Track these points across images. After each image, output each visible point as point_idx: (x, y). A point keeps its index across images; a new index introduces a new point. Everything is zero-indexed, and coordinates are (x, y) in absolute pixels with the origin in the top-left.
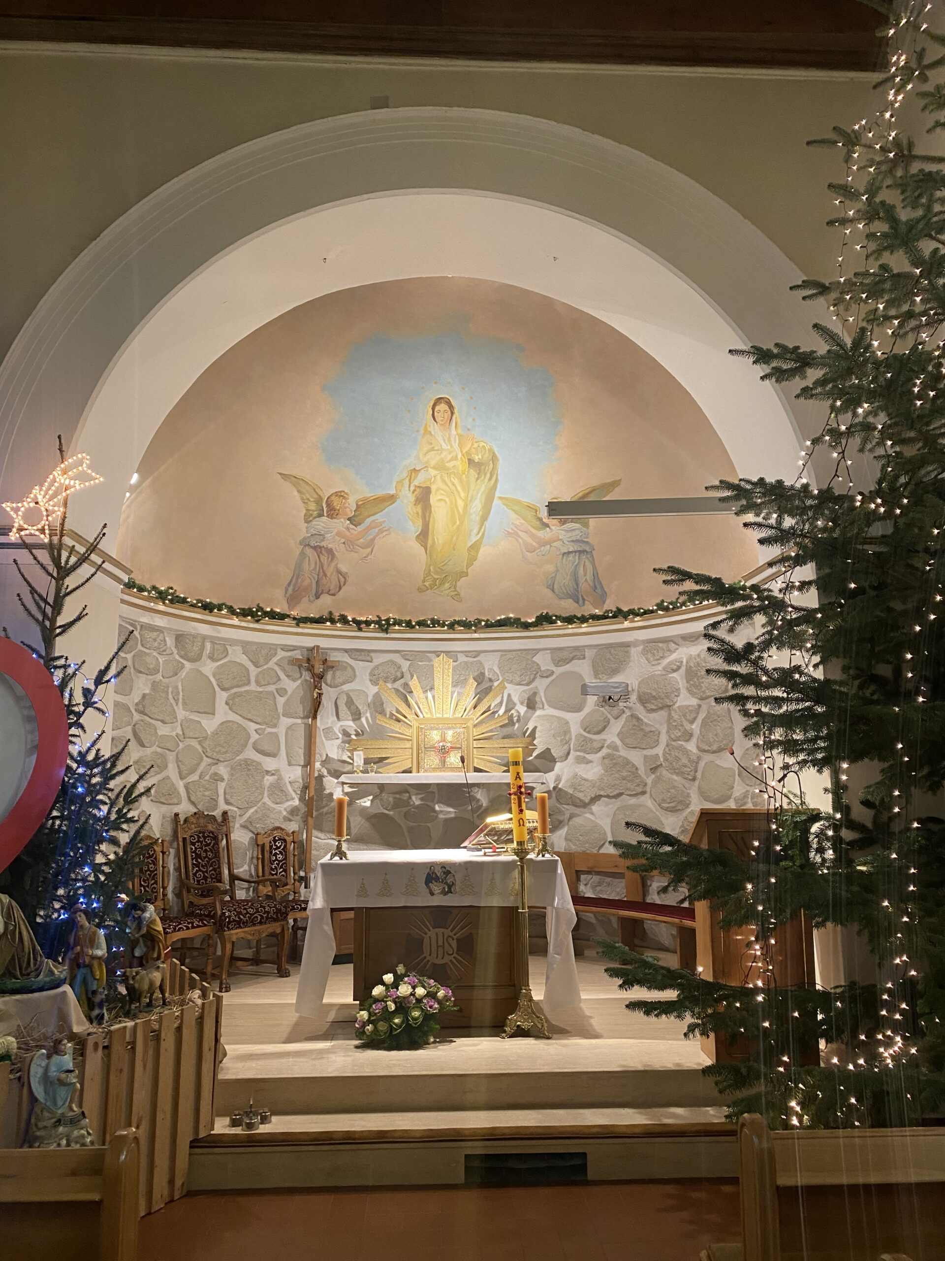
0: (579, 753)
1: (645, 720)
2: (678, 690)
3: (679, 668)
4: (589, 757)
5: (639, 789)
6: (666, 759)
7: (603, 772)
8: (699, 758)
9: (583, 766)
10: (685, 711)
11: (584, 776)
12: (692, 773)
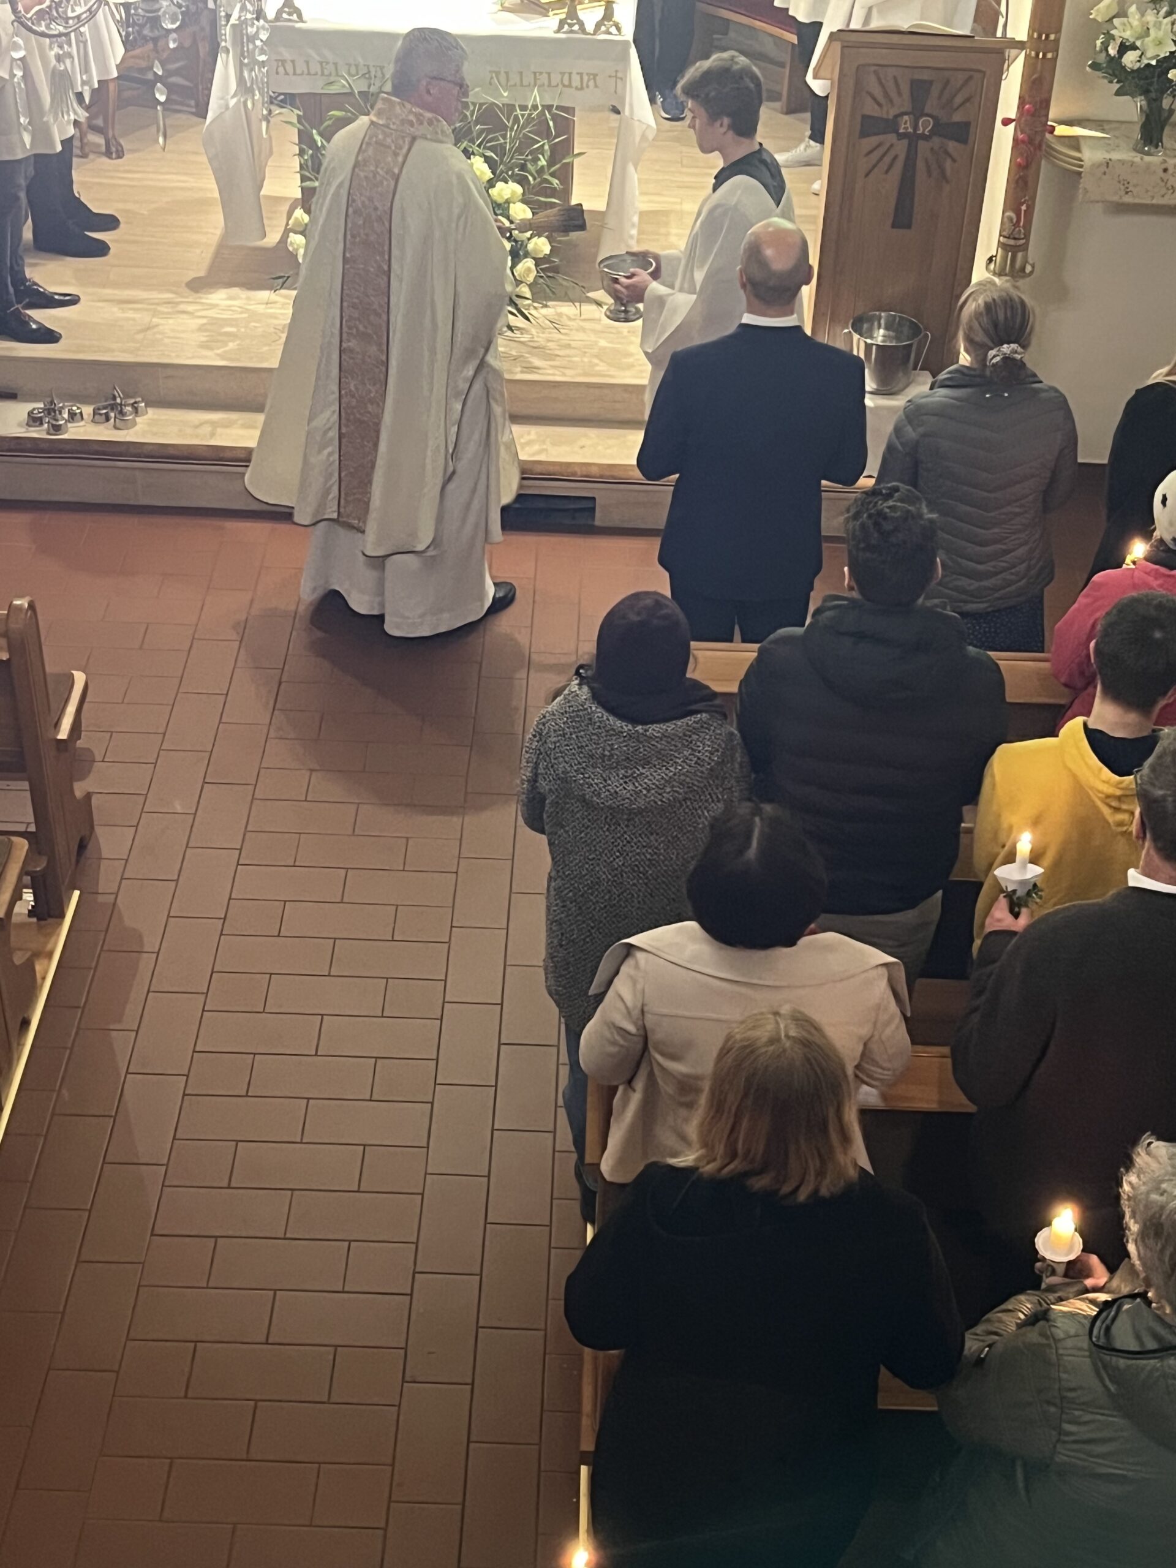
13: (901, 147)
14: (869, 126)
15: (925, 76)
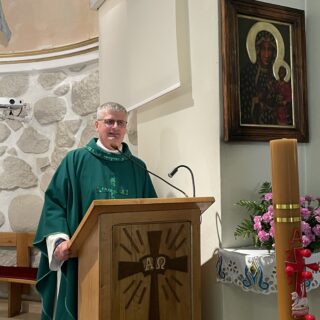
1: (39, 132)
2: (65, 109)
3: (66, 92)
5: (32, 183)
10: (69, 125)
13: (147, 282)
14: (125, 270)
15: (156, 228)
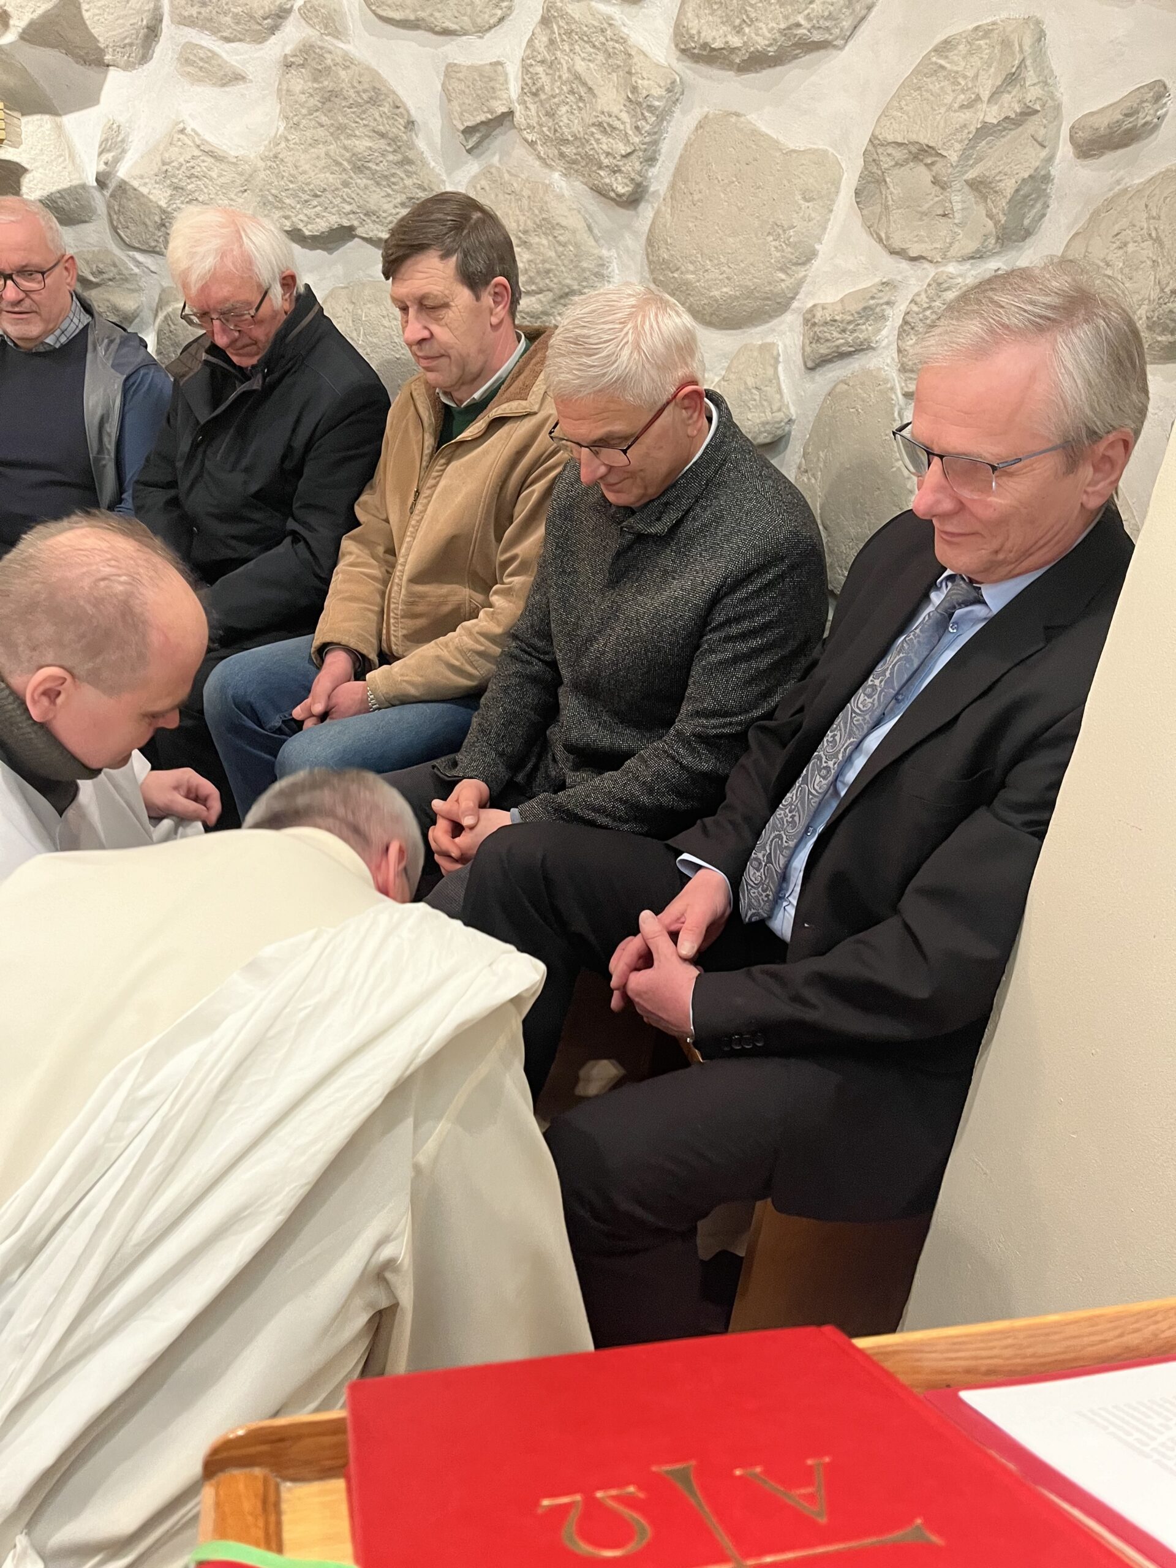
0: (192, 35)
4: (234, 55)
6: (532, 90)
7: (282, 125)
8: (675, 92)
9: (208, 93)
11: (213, 139)
12: (632, 166)
